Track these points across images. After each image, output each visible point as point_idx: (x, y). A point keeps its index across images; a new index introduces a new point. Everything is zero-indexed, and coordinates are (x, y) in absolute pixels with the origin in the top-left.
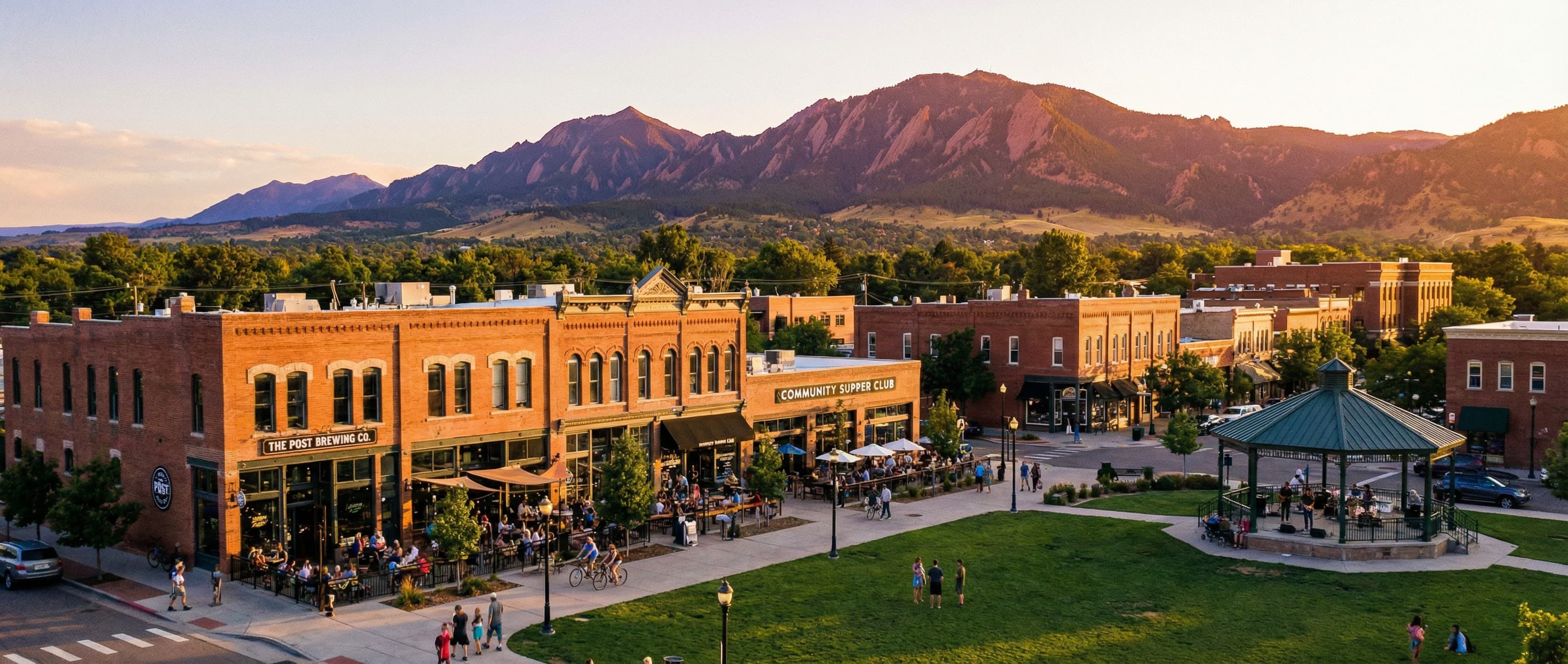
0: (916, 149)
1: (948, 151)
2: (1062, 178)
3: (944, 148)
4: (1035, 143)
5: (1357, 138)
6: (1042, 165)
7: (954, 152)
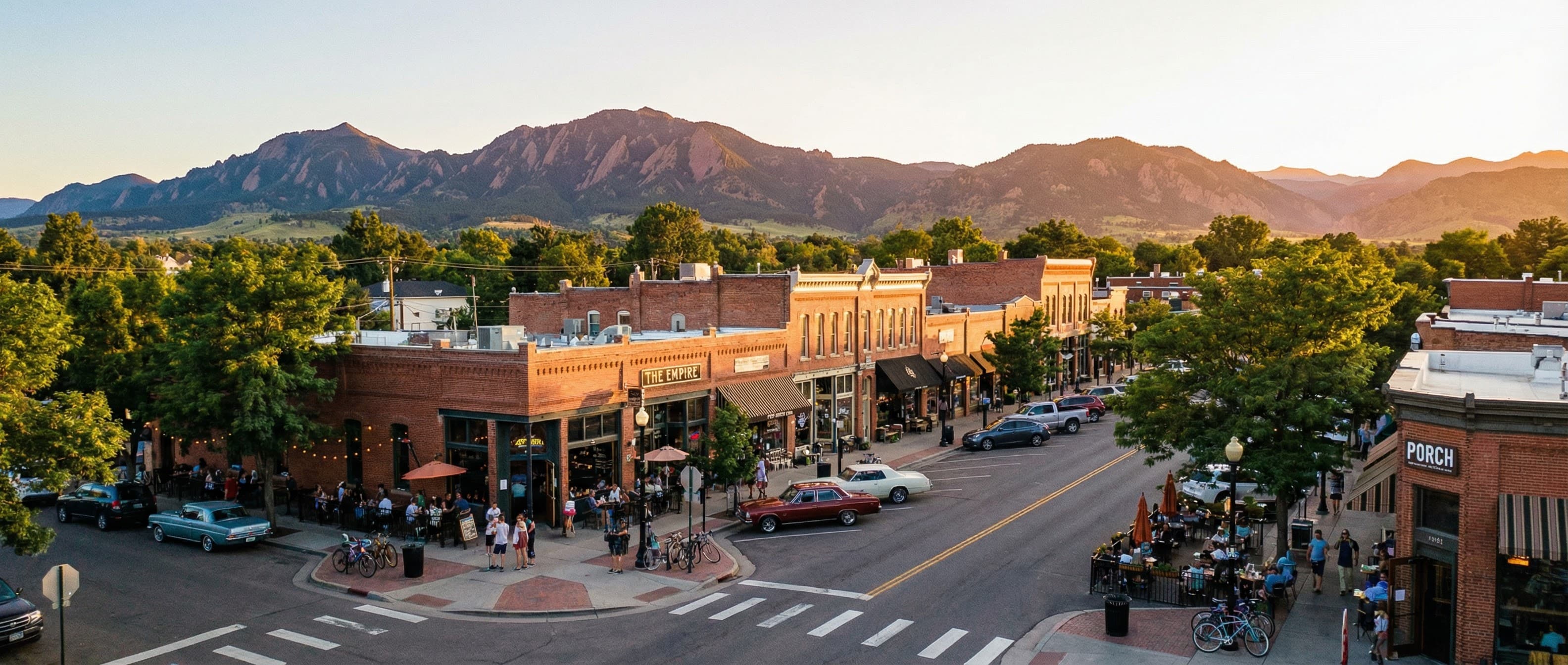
0: (618, 169)
1: (643, 171)
2: (740, 196)
3: (640, 169)
4: (711, 169)
5: (913, 167)
6: (725, 186)
7: (649, 172)
